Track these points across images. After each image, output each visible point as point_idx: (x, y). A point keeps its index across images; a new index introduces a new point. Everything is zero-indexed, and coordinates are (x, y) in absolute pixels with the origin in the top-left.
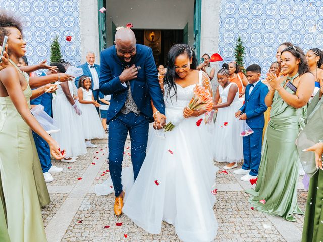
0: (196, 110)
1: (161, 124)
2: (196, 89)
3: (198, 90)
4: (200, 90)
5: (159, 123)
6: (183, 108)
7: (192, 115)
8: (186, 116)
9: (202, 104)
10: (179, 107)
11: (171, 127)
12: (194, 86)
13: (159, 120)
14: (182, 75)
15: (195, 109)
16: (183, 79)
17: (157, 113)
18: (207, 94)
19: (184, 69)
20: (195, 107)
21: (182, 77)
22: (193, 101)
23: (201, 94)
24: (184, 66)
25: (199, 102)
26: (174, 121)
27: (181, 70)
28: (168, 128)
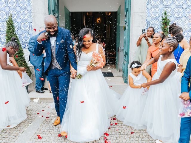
1: (75, 76)
2: (93, 54)
3: (94, 55)
4: (95, 55)
5: (74, 75)
6: (87, 65)
7: (92, 70)
8: (88, 70)
9: (97, 63)
10: (85, 65)
12: (93, 52)
13: (74, 74)
14: (87, 46)
15: (93, 66)
16: (87, 48)
17: (72, 69)
18: (100, 57)
19: (89, 42)
21: (87, 47)
22: (92, 62)
23: (96, 57)
24: (89, 41)
25: (95, 62)
27: (87, 43)
28: (78, 77)
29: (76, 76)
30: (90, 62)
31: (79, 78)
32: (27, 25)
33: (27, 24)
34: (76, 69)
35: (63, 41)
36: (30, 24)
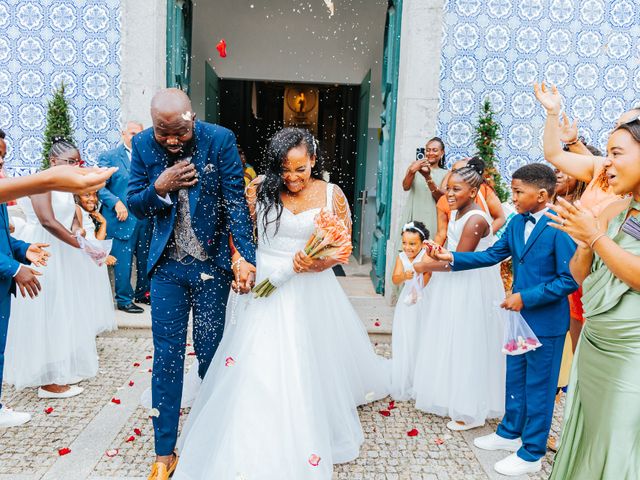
0: (318, 259)
1: (248, 285)
2: (319, 218)
3: (323, 221)
5: (245, 281)
6: (293, 253)
8: (298, 269)
9: (330, 246)
10: (285, 250)
11: (268, 289)
13: (244, 276)
14: (295, 187)
15: (316, 256)
17: (239, 262)
18: (342, 228)
19: (300, 174)
20: (317, 253)
21: (293, 190)
22: (313, 241)
23: (330, 228)
24: (299, 170)
25: (324, 243)
26: (274, 278)
27: (293, 176)
28: (261, 292)
29: (252, 286)
30: (306, 241)
31: (261, 296)
32: (104, 115)
33: (103, 113)
34: (251, 260)
35: (211, 165)
36: (112, 113)
